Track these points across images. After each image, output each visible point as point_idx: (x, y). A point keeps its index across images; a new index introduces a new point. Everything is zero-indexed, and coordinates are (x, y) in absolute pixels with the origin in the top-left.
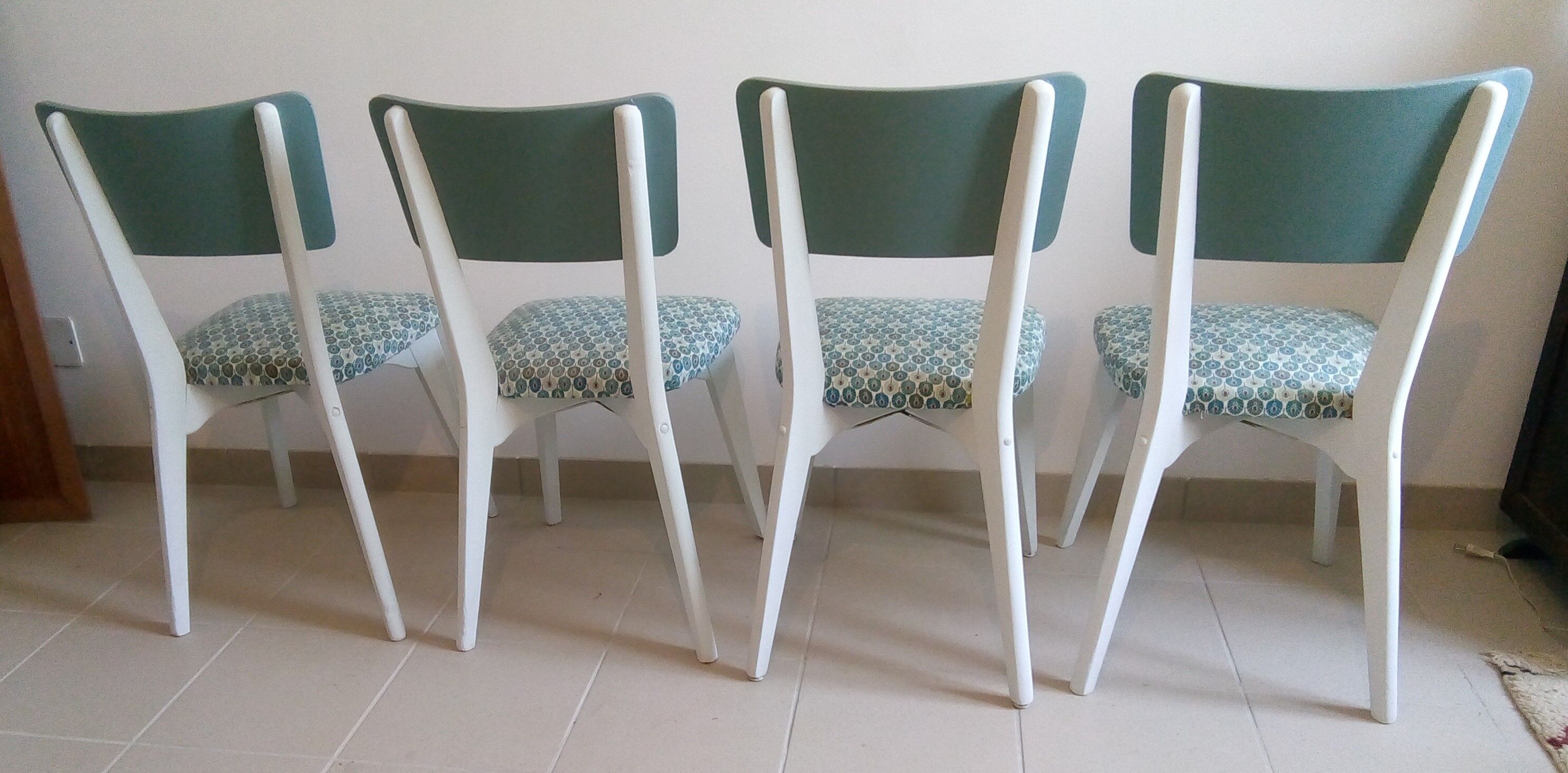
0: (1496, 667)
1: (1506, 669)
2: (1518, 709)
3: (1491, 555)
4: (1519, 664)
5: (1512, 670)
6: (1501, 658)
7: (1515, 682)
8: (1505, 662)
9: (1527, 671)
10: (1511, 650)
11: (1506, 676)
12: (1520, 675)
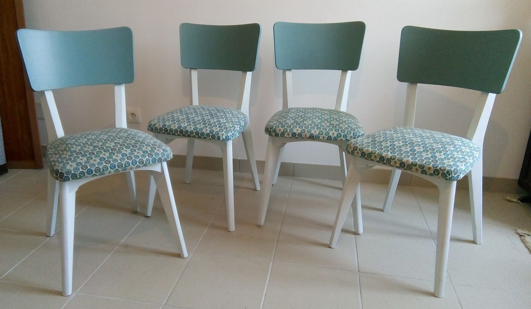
0: (518, 233)
1: (522, 234)
2: (526, 247)
3: (515, 200)
4: (526, 233)
5: (524, 235)
6: (520, 231)
7: (525, 238)
8: (521, 232)
9: (529, 235)
10: (523, 229)
11: (522, 237)
12: (527, 236)
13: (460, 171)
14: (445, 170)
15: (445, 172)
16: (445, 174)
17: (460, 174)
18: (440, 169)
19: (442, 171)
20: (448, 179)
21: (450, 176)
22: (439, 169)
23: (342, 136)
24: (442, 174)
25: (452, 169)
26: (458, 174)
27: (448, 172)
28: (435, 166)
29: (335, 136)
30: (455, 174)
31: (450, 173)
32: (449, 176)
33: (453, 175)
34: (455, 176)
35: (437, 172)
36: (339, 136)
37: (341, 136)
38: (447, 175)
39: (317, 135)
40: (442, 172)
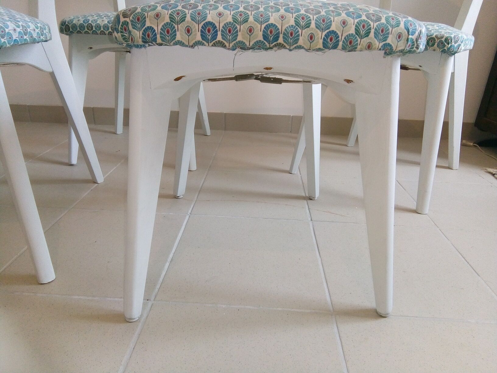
13: (461, 38)
14: (442, 38)
15: (443, 40)
16: (442, 43)
17: (462, 43)
18: (436, 37)
19: (438, 38)
20: (446, 49)
21: (450, 45)
22: (434, 37)
23: (373, 31)
24: (438, 43)
25: (452, 36)
26: (459, 43)
27: (447, 40)
28: (429, 34)
29: (351, 32)
30: (455, 43)
31: (450, 41)
32: (447, 45)
33: (453, 44)
34: (456, 45)
35: (431, 42)
36: (363, 32)
37: (367, 34)
38: (446, 44)
39: (289, 30)
40: (439, 40)
